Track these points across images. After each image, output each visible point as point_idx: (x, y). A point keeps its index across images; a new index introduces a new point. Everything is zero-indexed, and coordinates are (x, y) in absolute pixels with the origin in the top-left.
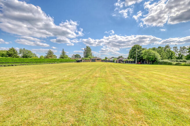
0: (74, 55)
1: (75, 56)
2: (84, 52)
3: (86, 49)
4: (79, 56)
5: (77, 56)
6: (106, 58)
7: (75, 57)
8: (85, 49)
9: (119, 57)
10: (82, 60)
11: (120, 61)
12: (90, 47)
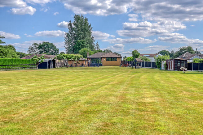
0: (35, 44)
1: (40, 47)
2: (68, 35)
3: (74, 24)
4: (53, 46)
5: (45, 48)
6: (135, 55)
7: (41, 52)
8: (70, 25)
9: (181, 50)
10: (57, 61)
11: (179, 65)
12: (86, 19)
